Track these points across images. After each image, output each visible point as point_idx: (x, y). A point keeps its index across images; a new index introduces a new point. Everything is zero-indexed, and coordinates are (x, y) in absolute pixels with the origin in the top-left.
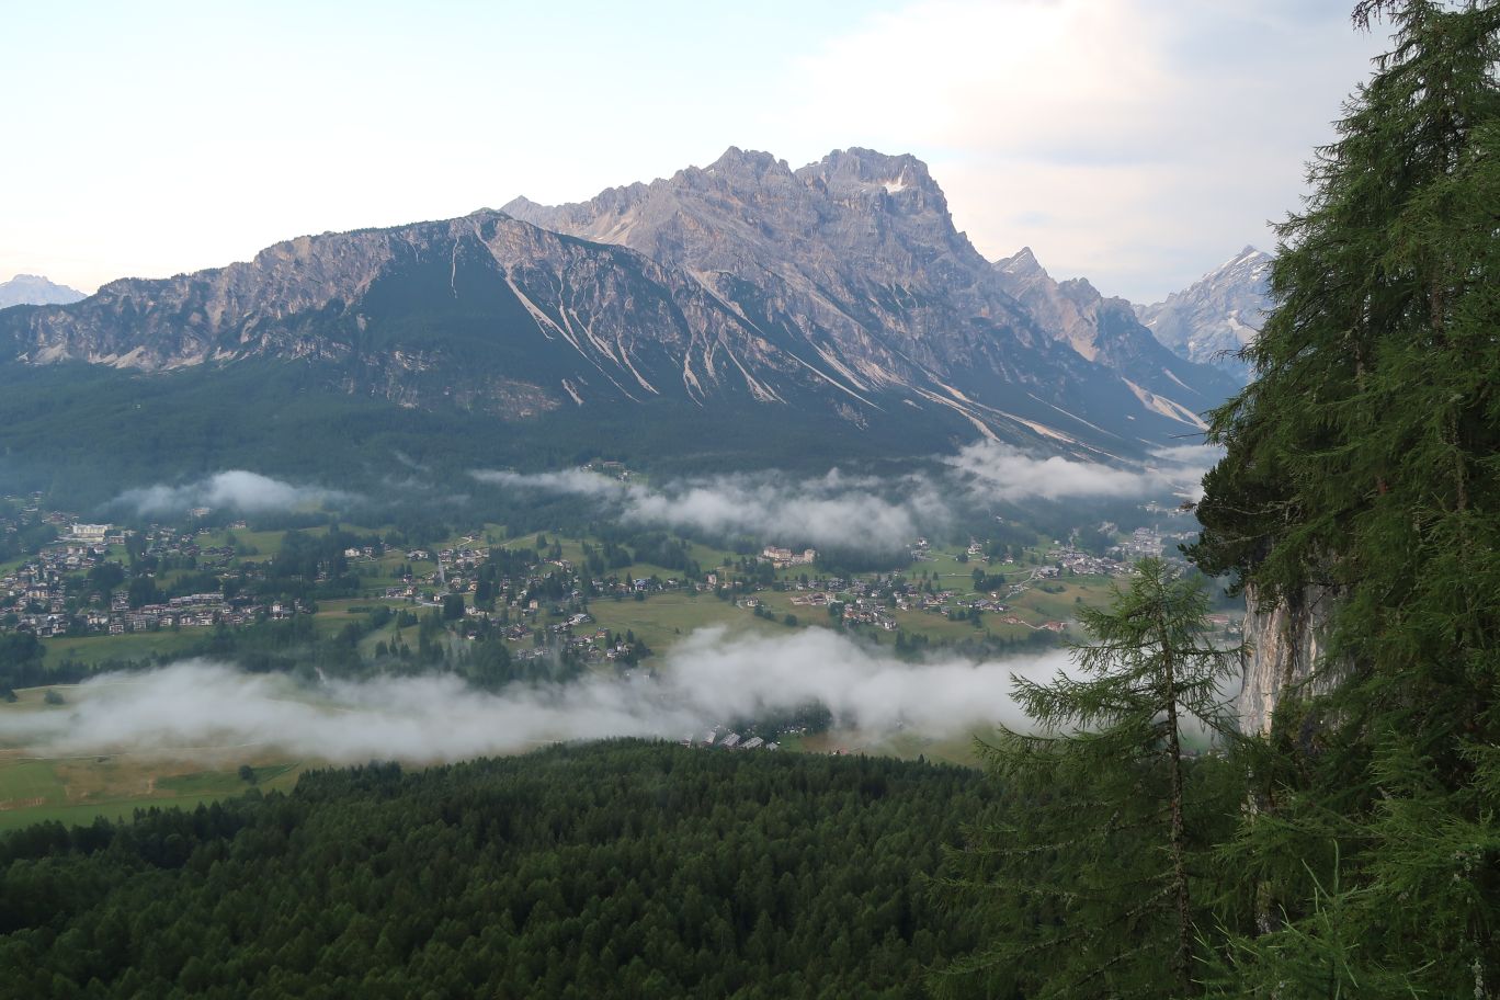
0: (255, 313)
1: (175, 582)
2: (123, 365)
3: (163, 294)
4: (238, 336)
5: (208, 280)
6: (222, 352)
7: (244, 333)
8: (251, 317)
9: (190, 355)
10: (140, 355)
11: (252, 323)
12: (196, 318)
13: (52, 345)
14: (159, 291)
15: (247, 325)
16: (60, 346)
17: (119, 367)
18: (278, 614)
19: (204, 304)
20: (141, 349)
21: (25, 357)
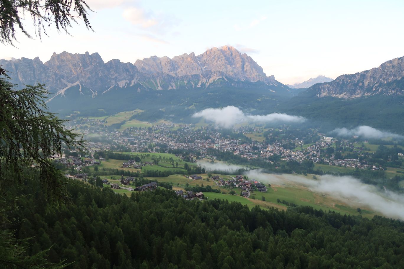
0: (378, 82)
1: (346, 154)
2: (340, 97)
3: (353, 78)
4: (372, 89)
5: (365, 74)
6: (367, 93)
7: (374, 88)
8: (377, 83)
9: (358, 94)
10: (345, 94)
11: (377, 85)
12: (361, 84)
13: (324, 92)
14: (352, 77)
15: (375, 86)
16: (326, 93)
17: (339, 98)
18: (374, 169)
19: (363, 80)
20: (345, 93)
21: (318, 95)
